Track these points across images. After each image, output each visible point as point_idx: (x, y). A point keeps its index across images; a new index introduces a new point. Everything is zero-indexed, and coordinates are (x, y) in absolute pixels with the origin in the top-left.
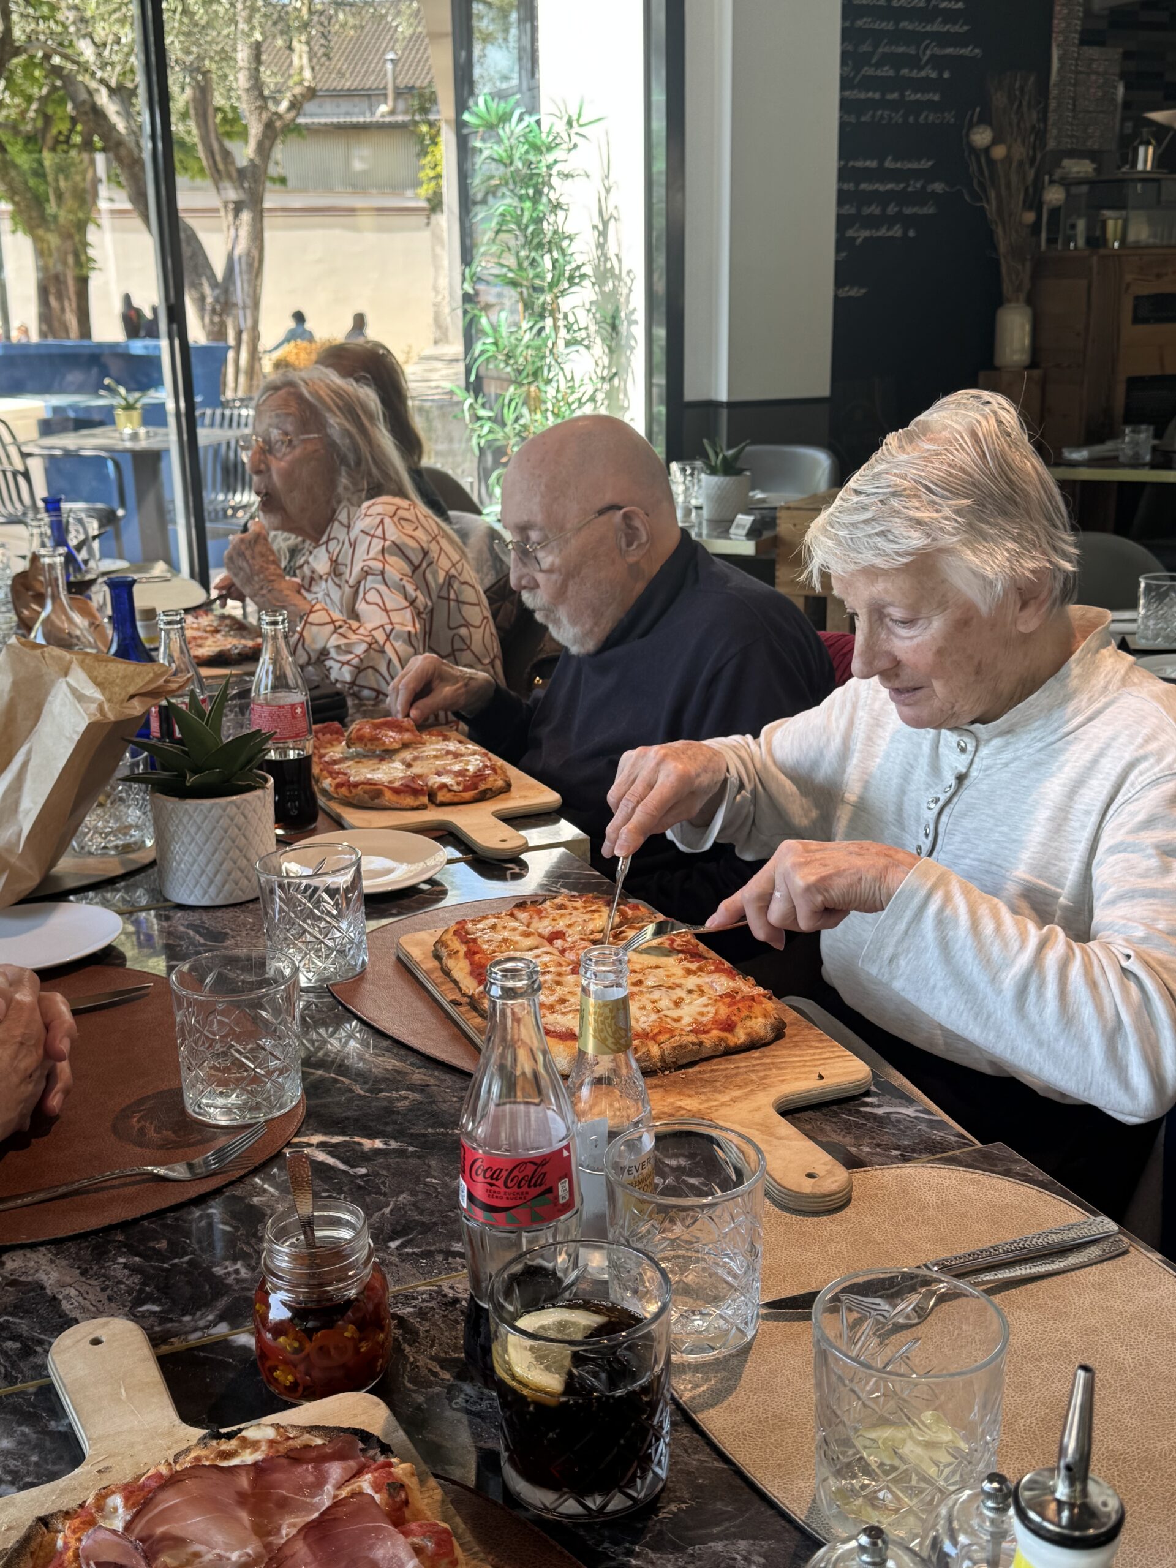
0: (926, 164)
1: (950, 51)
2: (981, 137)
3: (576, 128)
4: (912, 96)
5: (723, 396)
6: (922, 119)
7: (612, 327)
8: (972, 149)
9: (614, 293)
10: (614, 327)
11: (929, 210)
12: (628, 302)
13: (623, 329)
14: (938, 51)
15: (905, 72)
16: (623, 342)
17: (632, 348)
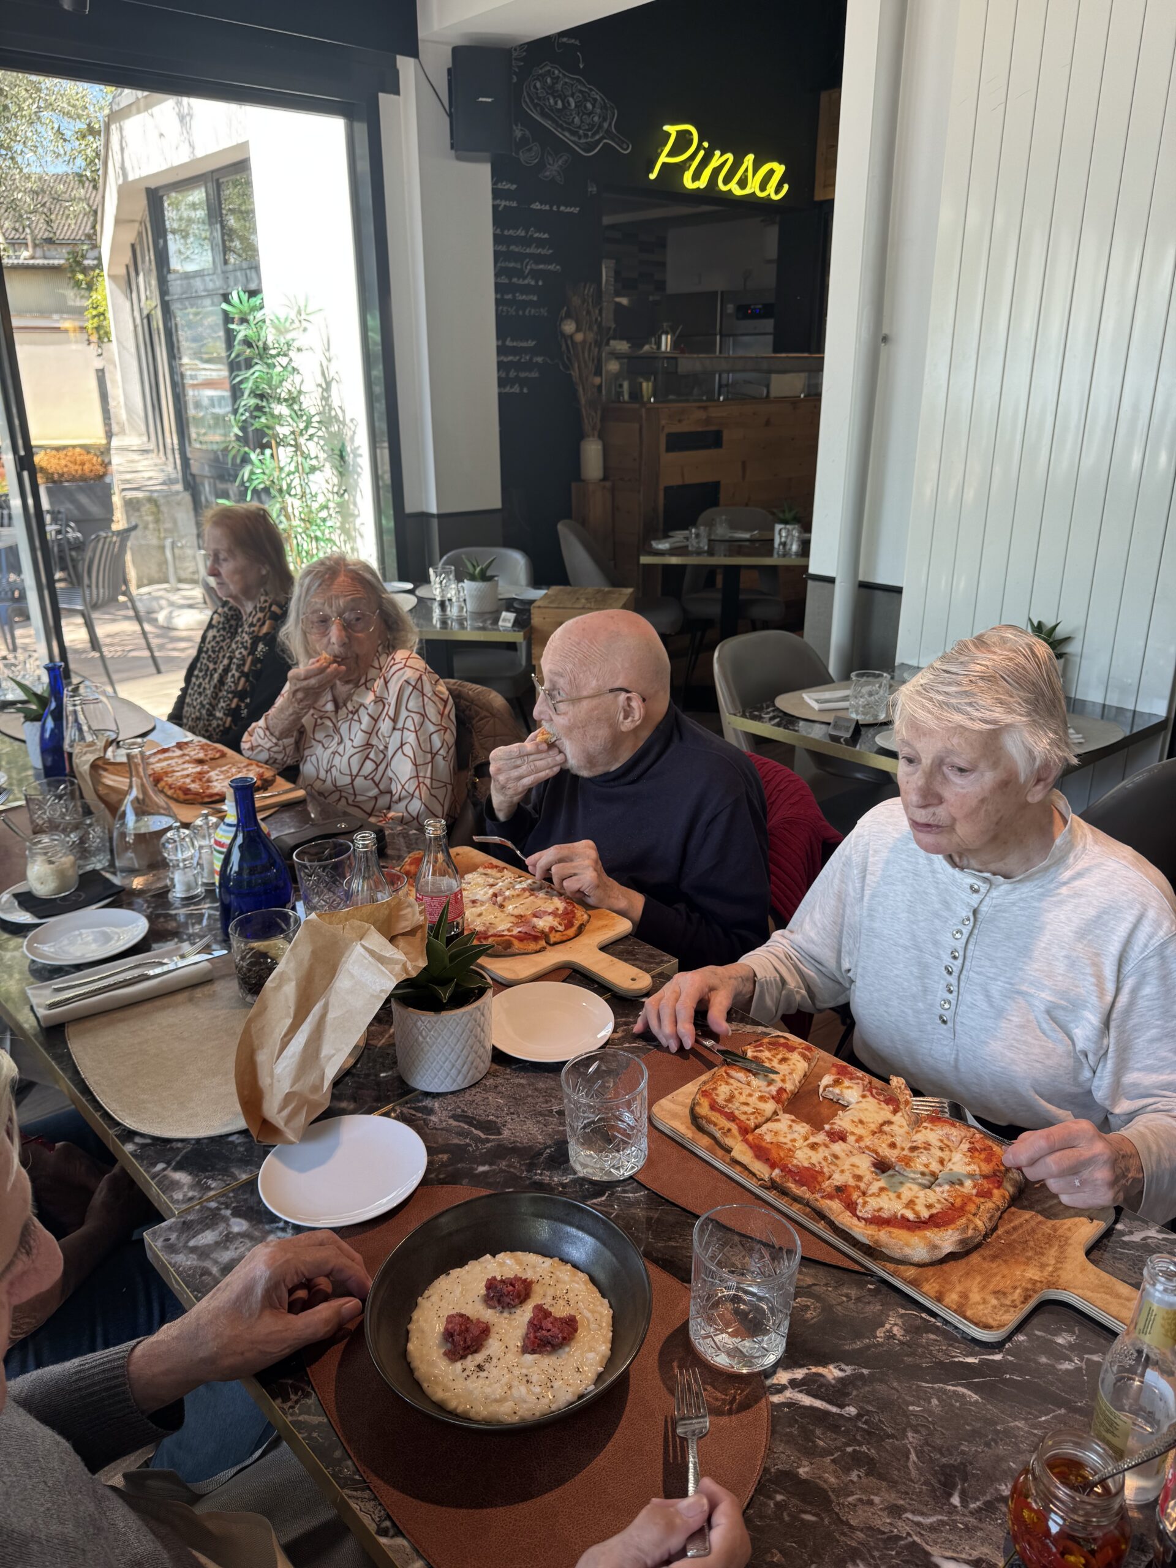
0: (531, 343)
1: (541, 267)
2: (569, 327)
3: (304, 316)
4: (520, 297)
5: (434, 510)
6: (527, 312)
7: (340, 457)
8: (563, 335)
9: (339, 435)
10: (342, 457)
11: (535, 375)
12: (352, 439)
13: (350, 459)
14: (535, 267)
15: (515, 280)
16: (351, 468)
17: (359, 475)
